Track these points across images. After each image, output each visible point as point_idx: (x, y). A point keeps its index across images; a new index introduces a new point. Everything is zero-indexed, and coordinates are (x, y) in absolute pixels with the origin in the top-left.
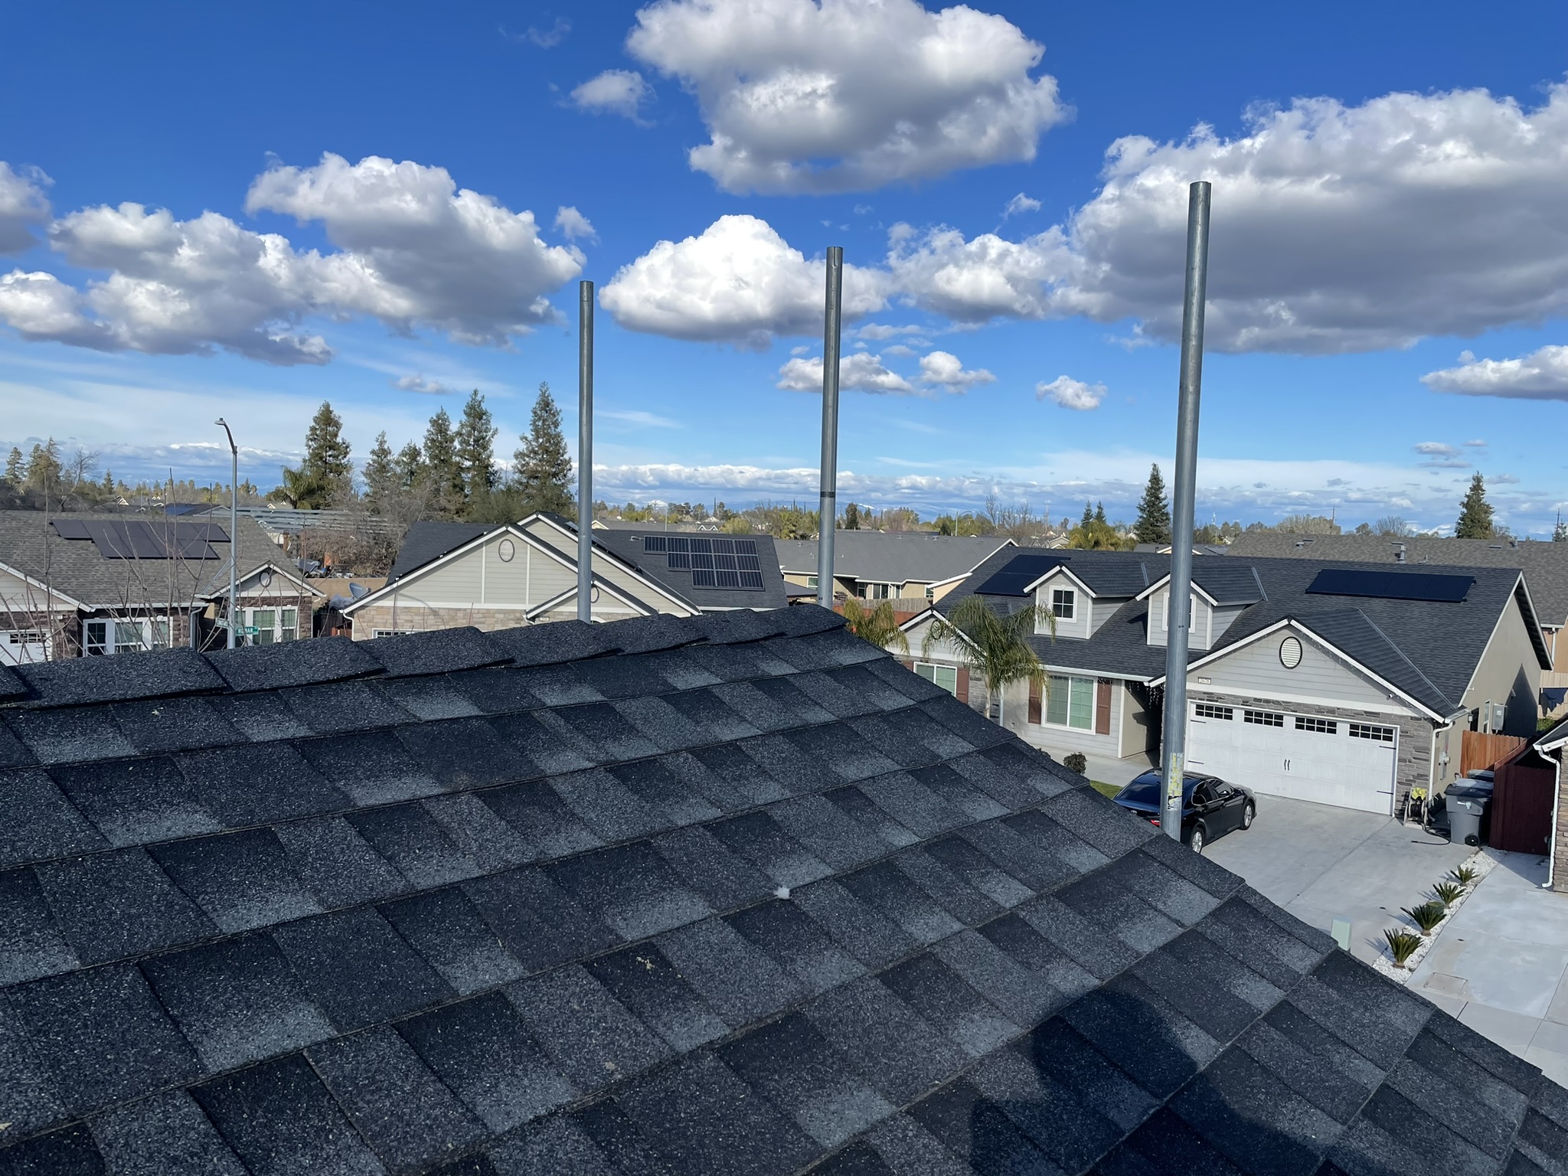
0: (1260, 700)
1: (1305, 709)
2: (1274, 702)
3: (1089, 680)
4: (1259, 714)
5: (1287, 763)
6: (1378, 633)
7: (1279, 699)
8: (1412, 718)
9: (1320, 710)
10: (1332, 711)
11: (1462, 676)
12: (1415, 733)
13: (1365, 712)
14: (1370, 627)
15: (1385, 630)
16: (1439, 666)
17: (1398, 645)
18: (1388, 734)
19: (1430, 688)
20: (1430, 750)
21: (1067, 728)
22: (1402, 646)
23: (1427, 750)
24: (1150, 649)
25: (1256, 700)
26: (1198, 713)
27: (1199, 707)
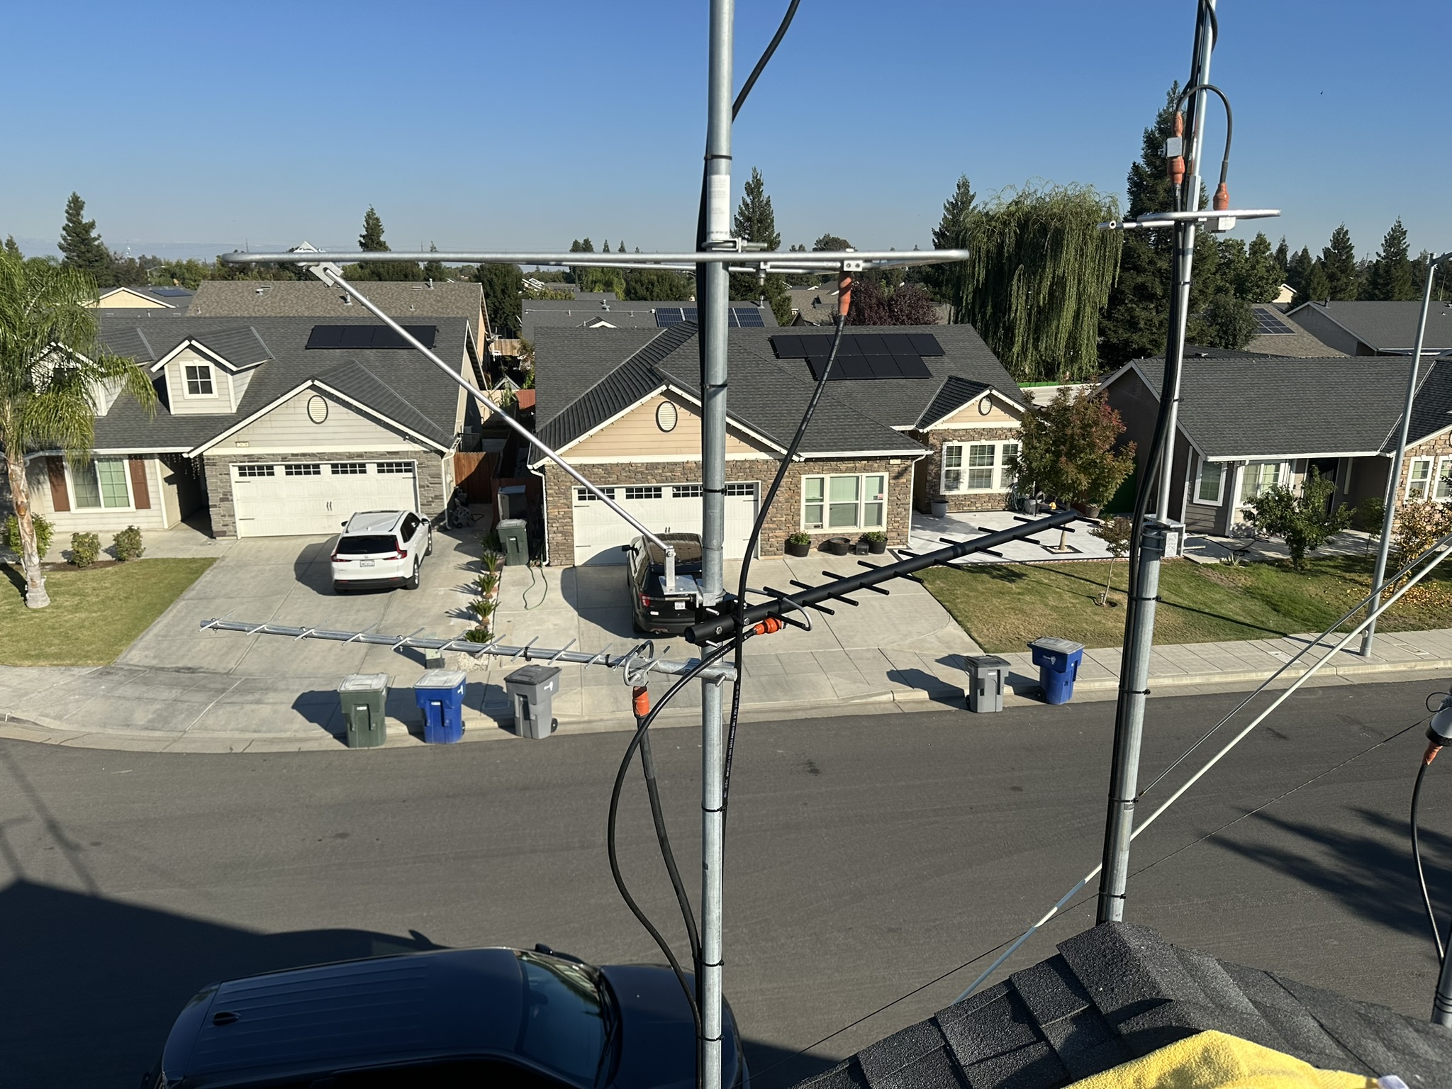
0: (297, 455)
1: (338, 457)
2: (309, 455)
3: (119, 458)
4: (298, 467)
5: (329, 505)
6: (377, 382)
7: (315, 452)
8: (425, 452)
9: (350, 456)
10: (360, 455)
11: (450, 411)
12: (429, 463)
13: (388, 452)
14: (369, 377)
15: (381, 377)
16: (431, 405)
17: (395, 389)
18: (409, 467)
19: (430, 425)
20: (441, 475)
21: (103, 509)
22: (399, 391)
23: (439, 476)
24: (175, 418)
25: (293, 455)
26: (241, 475)
27: (241, 468)
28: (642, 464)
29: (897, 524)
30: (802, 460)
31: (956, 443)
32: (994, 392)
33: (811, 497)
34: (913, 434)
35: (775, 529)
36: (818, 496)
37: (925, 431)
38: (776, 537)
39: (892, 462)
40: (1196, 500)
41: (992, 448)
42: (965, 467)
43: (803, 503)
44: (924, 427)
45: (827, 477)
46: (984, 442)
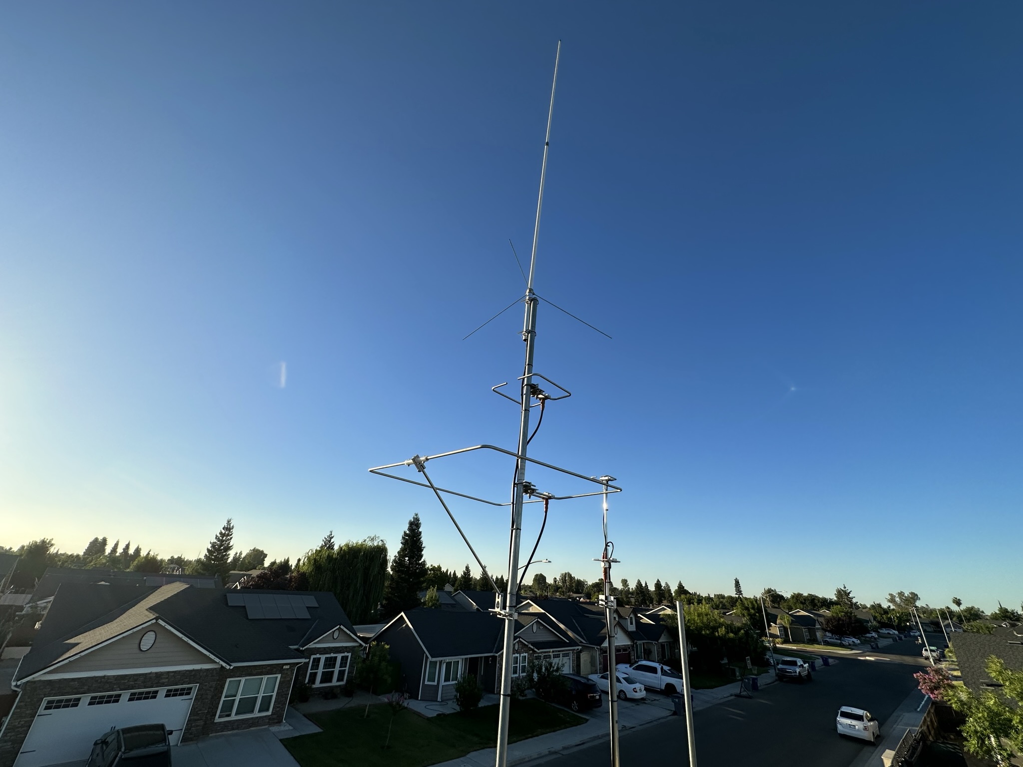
28: (114, 676)
29: (278, 709)
30: (232, 668)
31: (318, 656)
32: (342, 627)
33: (229, 693)
34: (297, 650)
35: (198, 720)
36: (233, 693)
37: (303, 649)
38: (197, 726)
39: (284, 667)
40: (426, 683)
41: (336, 658)
42: (320, 670)
43: (223, 699)
44: (303, 647)
45: (243, 680)
46: (332, 655)
